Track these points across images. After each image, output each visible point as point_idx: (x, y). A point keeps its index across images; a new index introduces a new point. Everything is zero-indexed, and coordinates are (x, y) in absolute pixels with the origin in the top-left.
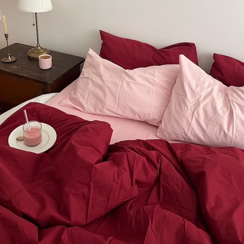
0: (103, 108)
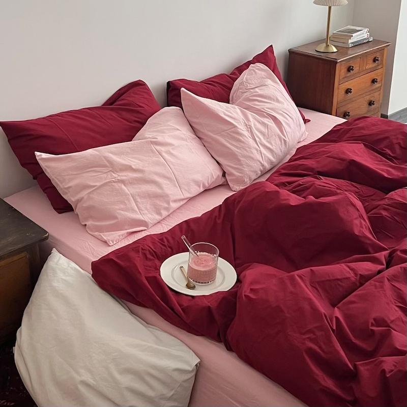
0: (169, 203)
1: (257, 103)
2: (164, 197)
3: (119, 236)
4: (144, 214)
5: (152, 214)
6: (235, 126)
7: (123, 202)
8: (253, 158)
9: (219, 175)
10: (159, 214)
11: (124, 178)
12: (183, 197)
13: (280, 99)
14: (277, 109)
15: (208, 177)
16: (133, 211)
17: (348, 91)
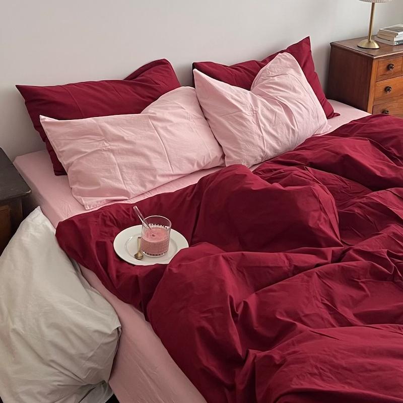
0: (155, 177)
1: (272, 91)
2: (151, 170)
3: (97, 202)
4: (127, 183)
5: (136, 186)
6: (241, 111)
7: (108, 171)
8: (253, 144)
9: (216, 157)
10: (144, 186)
11: (114, 148)
12: (172, 173)
13: (297, 88)
14: (291, 98)
15: (204, 156)
16: (117, 180)
17: (387, 89)
